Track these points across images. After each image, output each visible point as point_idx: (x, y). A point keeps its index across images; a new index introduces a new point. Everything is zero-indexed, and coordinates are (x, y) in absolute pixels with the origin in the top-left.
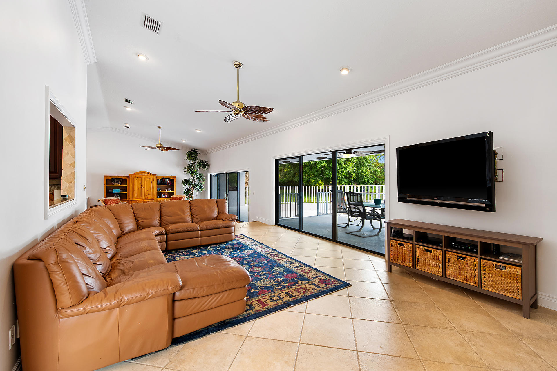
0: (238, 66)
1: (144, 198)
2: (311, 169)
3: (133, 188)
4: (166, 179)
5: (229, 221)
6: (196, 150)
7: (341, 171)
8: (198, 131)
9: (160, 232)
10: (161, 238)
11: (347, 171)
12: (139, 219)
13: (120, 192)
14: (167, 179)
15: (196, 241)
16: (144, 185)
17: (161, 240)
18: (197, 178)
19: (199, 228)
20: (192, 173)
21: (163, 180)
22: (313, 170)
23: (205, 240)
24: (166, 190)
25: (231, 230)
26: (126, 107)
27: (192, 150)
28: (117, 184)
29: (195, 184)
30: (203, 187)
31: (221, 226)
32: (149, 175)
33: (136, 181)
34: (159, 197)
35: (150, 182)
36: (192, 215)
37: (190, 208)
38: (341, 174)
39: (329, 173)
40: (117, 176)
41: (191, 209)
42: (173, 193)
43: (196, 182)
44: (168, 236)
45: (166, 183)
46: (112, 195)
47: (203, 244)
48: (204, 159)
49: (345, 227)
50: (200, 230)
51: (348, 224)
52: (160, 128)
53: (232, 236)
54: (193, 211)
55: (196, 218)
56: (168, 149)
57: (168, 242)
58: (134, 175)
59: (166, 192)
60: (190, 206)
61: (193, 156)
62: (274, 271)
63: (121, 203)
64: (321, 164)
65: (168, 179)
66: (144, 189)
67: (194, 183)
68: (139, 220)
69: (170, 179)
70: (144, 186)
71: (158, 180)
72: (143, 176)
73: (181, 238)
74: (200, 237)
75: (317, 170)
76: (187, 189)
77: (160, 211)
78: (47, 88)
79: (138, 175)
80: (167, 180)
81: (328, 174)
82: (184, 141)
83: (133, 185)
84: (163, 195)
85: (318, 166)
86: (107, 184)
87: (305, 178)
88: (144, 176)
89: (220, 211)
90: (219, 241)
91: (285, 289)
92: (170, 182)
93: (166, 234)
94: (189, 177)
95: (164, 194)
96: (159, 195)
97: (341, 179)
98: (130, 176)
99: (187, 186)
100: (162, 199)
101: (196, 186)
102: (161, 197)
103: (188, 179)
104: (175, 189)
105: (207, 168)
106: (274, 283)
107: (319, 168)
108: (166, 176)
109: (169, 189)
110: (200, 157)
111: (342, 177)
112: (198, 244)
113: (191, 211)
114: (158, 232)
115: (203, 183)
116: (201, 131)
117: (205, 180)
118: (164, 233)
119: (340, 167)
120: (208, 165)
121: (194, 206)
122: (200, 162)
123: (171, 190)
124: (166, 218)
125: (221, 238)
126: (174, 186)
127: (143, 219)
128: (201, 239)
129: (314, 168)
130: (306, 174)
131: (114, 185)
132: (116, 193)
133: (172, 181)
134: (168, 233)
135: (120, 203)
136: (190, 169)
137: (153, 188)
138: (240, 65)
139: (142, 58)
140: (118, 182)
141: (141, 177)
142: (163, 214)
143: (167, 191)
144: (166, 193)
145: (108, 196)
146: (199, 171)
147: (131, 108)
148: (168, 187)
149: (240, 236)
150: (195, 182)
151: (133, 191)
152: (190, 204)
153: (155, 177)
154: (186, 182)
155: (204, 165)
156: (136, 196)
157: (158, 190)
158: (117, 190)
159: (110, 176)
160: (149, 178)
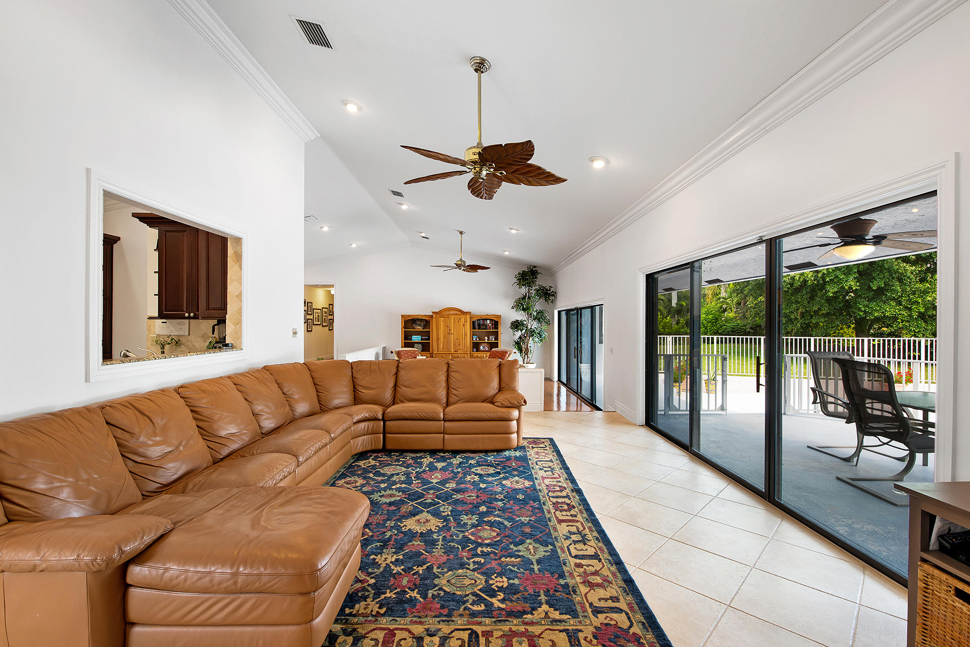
0: (480, 66)
1: (453, 351)
2: (812, 298)
3: (438, 333)
4: (486, 320)
5: (506, 407)
6: (535, 267)
7: (910, 300)
8: (514, 232)
9: (371, 415)
10: (373, 427)
11: (929, 299)
12: (359, 388)
13: (422, 339)
14: (488, 319)
15: (435, 441)
16: (452, 330)
17: (374, 429)
18: (535, 319)
19: (442, 416)
20: (524, 310)
21: (481, 322)
22: (818, 299)
23: (453, 442)
24: (486, 338)
25: (509, 427)
26: (402, 204)
27: (528, 269)
28: (419, 328)
29: (531, 328)
30: (546, 334)
31: (485, 416)
32: (460, 313)
33: (442, 323)
34: (475, 350)
35: (462, 325)
36: (448, 388)
37: (448, 374)
38: (910, 309)
39: (867, 306)
40: (418, 315)
41: (448, 376)
42: (495, 345)
43: (533, 325)
44: (387, 423)
45: (486, 326)
46: (411, 345)
47: (449, 447)
48: (546, 284)
49: (847, 460)
50: (444, 420)
51: (857, 453)
52: (461, 233)
53: (509, 440)
54: (452, 380)
55: (454, 395)
56: (474, 268)
57: (387, 435)
58: (440, 313)
59: (485, 342)
60: (448, 371)
61: (527, 279)
62: (519, 551)
63: (421, 357)
64: (841, 283)
65: (490, 320)
66: (453, 335)
67: (529, 327)
68: (359, 390)
69: (492, 320)
70: (452, 332)
71: (473, 322)
72: (451, 315)
73: (408, 431)
74: (444, 433)
75: (829, 300)
76: (520, 338)
77: (395, 376)
78: (88, 171)
79: (444, 313)
80: (488, 322)
81: (863, 309)
82: (507, 253)
83: (438, 330)
84: (481, 347)
85: (831, 290)
86: (405, 327)
87: (796, 319)
88: (453, 314)
89: (503, 385)
90: (481, 447)
91: (483, 619)
92: (492, 325)
93: (384, 420)
94: (520, 316)
95: (483, 344)
96: (476, 346)
97: (908, 321)
98: (434, 316)
99: (519, 334)
100: (479, 354)
101: (532, 333)
102: (478, 350)
103: (519, 319)
104: (500, 338)
105: (553, 300)
106: (480, 590)
107: (832, 293)
108: (485, 315)
109: (491, 337)
110: (541, 281)
111: (910, 316)
112: (440, 447)
113: (447, 380)
114: (367, 415)
115: (544, 327)
116: (518, 230)
117: (549, 323)
118: (380, 417)
119: (904, 291)
120: (554, 294)
121: (454, 371)
122: (540, 288)
123: (493, 339)
124: (403, 390)
125: (485, 442)
126: (498, 331)
127: (365, 388)
128: (446, 437)
129: (819, 294)
130: (798, 310)
131: (415, 329)
132: (417, 341)
133: (496, 324)
134: (386, 419)
135: (418, 357)
136: (522, 304)
137: (466, 335)
138: (482, 64)
139: (352, 108)
140: (420, 325)
141: (448, 316)
142: (400, 383)
143: (488, 340)
144: (486, 344)
145: (406, 345)
146: (538, 305)
147: (408, 206)
148: (489, 334)
149: (543, 440)
150: (531, 326)
151: (438, 339)
152: (449, 366)
153: (469, 317)
154: (516, 325)
155: (548, 294)
156: (442, 346)
157: (474, 339)
158: (419, 336)
159: (409, 315)
160: (460, 319)
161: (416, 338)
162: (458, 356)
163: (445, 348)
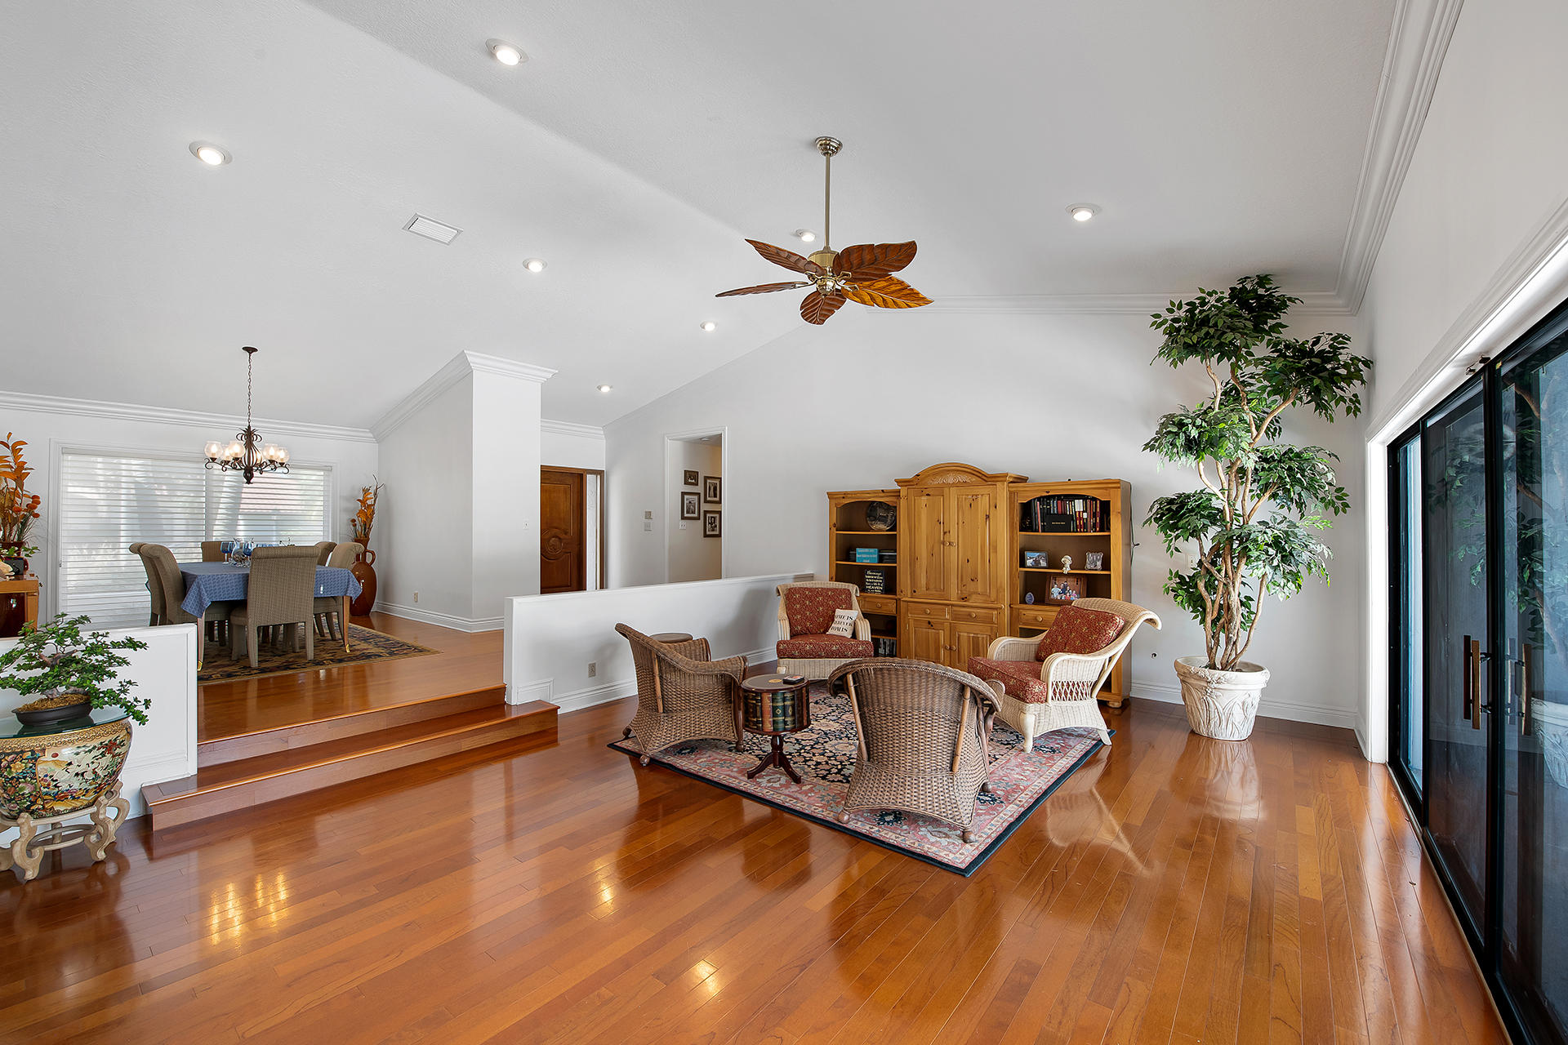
1: (954, 594)
4: (1071, 498)
6: (1264, 280)
13: (879, 560)
14: (1076, 496)
16: (953, 532)
21: (1054, 507)
28: (882, 526)
32: (974, 479)
33: (924, 512)
34: (1030, 596)
35: (981, 517)
40: (866, 492)
45: (1072, 521)
46: (856, 574)
58: (918, 483)
65: (1084, 498)
66: (954, 550)
69: (1091, 498)
70: (954, 538)
71: (1024, 505)
72: (950, 485)
79: (931, 482)
80: (1079, 505)
83: (915, 531)
84: (1055, 592)
86: (839, 526)
88: (955, 484)
92: (1095, 515)
95: (1063, 582)
96: (1033, 585)
98: (903, 491)
102: (1042, 599)
105: (1354, 398)
108: (1071, 485)
109: (1084, 557)
122: (1280, 355)
123: (1095, 565)
126: (1110, 536)
132: (866, 562)
133: (1102, 511)
137: (996, 549)
140: (873, 519)
141: (941, 491)
143: (1076, 565)
144: (1071, 582)
145: (843, 574)
148: (1078, 547)
151: (913, 560)
153: (1002, 492)
155: (1326, 375)
156: (923, 581)
157: (1029, 562)
158: (872, 550)
159: (845, 493)
160: (975, 497)
161: (866, 556)
162: (970, 615)
163: (932, 586)
